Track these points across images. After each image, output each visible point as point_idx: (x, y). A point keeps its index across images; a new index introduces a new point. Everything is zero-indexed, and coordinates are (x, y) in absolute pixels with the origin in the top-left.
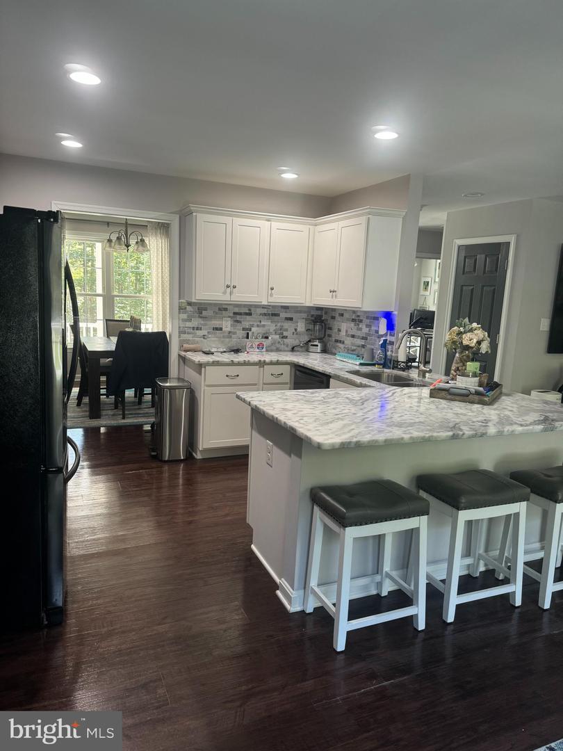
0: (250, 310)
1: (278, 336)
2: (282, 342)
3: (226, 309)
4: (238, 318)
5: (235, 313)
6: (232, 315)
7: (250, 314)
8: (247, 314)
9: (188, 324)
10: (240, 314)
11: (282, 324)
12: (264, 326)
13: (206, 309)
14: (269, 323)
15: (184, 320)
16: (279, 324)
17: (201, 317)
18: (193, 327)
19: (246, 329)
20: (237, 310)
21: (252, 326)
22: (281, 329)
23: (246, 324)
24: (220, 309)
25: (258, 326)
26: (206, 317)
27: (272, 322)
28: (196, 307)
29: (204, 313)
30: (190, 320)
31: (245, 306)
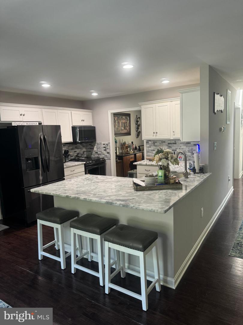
0: (175, 142)
1: (190, 153)
2: (192, 156)
3: (164, 142)
4: (170, 145)
5: (168, 143)
6: (167, 144)
7: (176, 143)
8: (174, 143)
9: (150, 149)
10: (171, 144)
11: (192, 147)
12: (183, 149)
13: (156, 142)
14: (185, 147)
15: (148, 147)
16: (190, 148)
17: (154, 146)
18: (152, 150)
19: (174, 150)
20: (169, 142)
21: (177, 149)
22: (191, 150)
23: (174, 148)
24: (162, 142)
25: (180, 149)
26: (156, 146)
27: (186, 147)
28: (152, 142)
29: (156, 144)
30: (150, 147)
31: (173, 140)
